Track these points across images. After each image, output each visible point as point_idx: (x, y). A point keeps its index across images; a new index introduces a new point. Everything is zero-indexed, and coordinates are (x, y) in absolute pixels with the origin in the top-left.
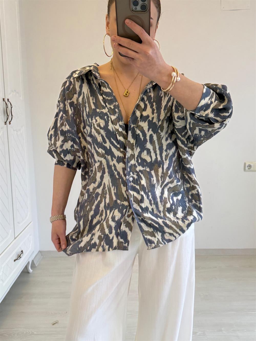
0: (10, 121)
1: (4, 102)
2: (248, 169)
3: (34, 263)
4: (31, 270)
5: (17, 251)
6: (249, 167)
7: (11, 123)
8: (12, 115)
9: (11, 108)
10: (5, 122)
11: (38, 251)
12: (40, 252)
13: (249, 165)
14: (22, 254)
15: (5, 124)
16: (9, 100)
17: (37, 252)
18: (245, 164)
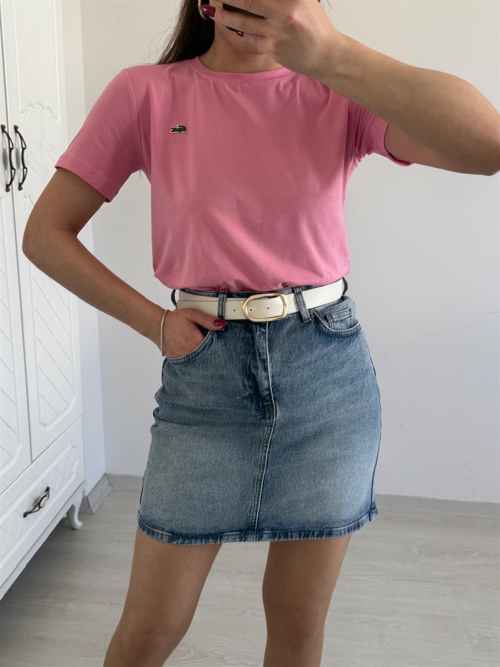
0: (21, 182)
1: (5, 134)
4: (78, 523)
5: (35, 489)
7: (23, 186)
8: (24, 167)
9: (23, 149)
10: (7, 186)
14: (46, 498)
15: (7, 190)
16: (18, 130)
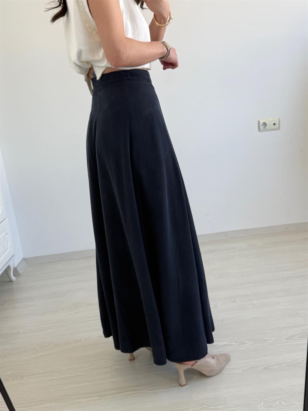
2: (263, 128)
3: (17, 270)
4: (14, 278)
6: (264, 125)
11: (22, 258)
12: (24, 259)
13: (264, 123)
17: (21, 260)
18: (259, 122)
